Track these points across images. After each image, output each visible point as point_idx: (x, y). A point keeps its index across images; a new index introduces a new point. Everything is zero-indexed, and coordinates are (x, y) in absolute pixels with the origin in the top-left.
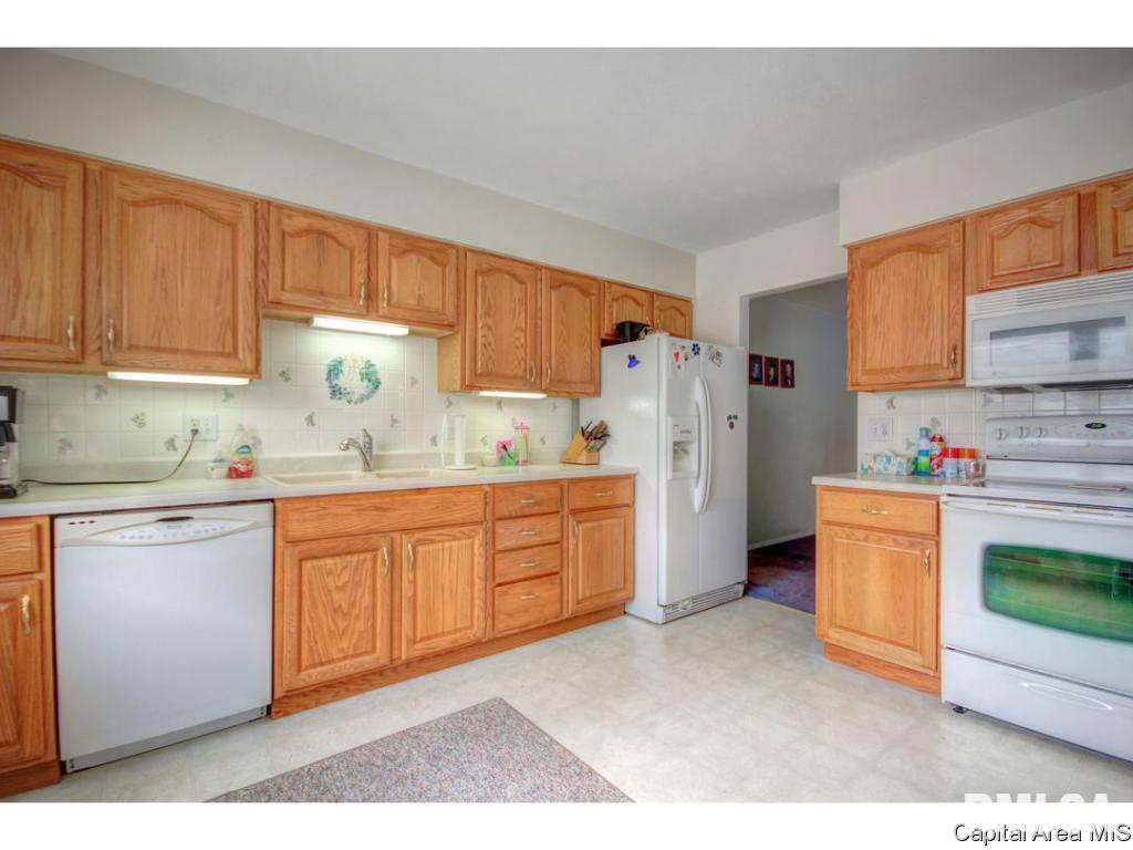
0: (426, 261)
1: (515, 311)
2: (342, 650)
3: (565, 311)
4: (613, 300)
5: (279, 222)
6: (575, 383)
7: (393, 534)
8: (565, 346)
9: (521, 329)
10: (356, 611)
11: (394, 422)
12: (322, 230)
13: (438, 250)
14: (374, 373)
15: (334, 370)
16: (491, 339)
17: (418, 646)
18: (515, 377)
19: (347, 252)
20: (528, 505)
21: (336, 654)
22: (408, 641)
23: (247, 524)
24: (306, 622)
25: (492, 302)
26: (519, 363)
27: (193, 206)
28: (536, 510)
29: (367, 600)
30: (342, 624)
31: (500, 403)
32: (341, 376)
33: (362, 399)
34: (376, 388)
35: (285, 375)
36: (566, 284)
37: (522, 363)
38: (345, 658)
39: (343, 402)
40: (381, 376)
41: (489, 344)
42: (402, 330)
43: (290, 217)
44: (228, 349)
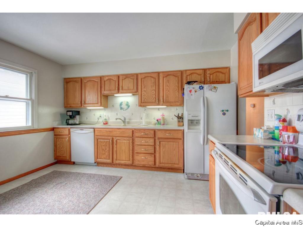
0: (130, 79)
1: (152, 86)
2: (104, 157)
3: (168, 83)
4: (187, 76)
5: (104, 79)
6: (173, 102)
7: (113, 137)
8: (168, 92)
9: (154, 90)
10: (106, 151)
11: (132, 114)
12: (110, 79)
13: (132, 76)
14: (129, 104)
15: (121, 104)
16: (145, 94)
17: (117, 161)
18: (152, 102)
19: (114, 81)
20: (144, 135)
21: (103, 158)
22: (115, 160)
23: (89, 132)
24: (98, 151)
25: (146, 85)
26: (153, 98)
27: (92, 80)
28: (146, 136)
29: (108, 149)
30: (104, 153)
31: (159, 109)
32: (122, 105)
33: (126, 109)
34: (129, 107)
35: (113, 106)
36: (169, 75)
37: (155, 99)
38: (104, 159)
39: (123, 110)
40: (130, 105)
41: (145, 95)
42: (131, 94)
43: (105, 78)
44: (97, 103)
